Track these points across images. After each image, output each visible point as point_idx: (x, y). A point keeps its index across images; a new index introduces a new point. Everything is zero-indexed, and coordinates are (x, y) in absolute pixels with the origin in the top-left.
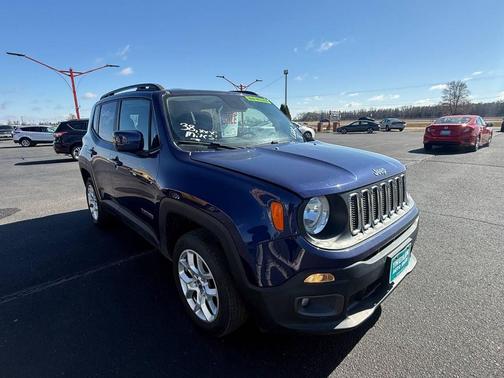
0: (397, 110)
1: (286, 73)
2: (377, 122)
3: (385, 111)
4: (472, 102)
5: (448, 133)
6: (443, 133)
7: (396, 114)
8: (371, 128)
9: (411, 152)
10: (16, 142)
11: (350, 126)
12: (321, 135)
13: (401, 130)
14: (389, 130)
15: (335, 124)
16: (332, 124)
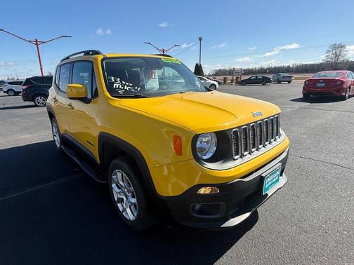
0: (289, 67)
1: (200, 39)
2: (270, 76)
3: (279, 68)
4: (350, 60)
5: (323, 85)
6: (319, 85)
7: (288, 70)
8: (265, 81)
9: (292, 100)
10: (5, 92)
11: (249, 79)
12: (225, 87)
13: (289, 82)
14: (280, 83)
15: (237, 78)
16: (235, 78)
